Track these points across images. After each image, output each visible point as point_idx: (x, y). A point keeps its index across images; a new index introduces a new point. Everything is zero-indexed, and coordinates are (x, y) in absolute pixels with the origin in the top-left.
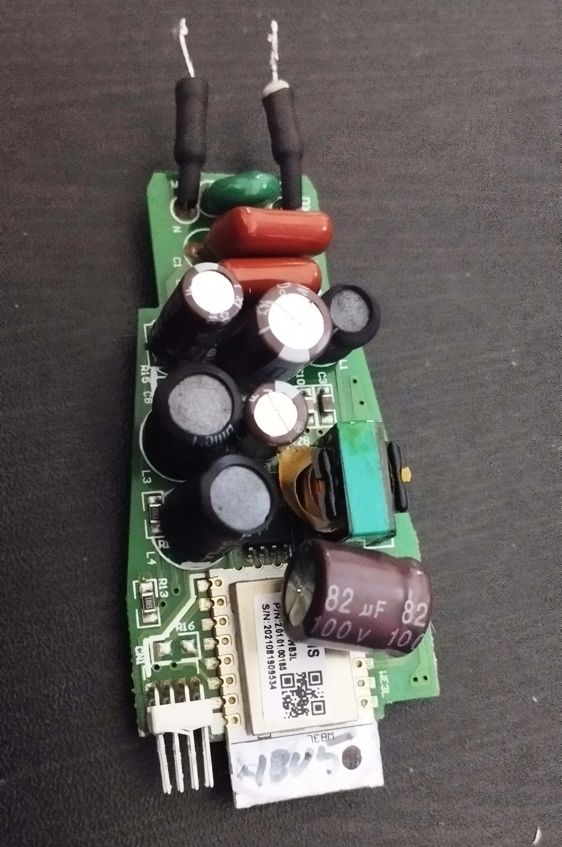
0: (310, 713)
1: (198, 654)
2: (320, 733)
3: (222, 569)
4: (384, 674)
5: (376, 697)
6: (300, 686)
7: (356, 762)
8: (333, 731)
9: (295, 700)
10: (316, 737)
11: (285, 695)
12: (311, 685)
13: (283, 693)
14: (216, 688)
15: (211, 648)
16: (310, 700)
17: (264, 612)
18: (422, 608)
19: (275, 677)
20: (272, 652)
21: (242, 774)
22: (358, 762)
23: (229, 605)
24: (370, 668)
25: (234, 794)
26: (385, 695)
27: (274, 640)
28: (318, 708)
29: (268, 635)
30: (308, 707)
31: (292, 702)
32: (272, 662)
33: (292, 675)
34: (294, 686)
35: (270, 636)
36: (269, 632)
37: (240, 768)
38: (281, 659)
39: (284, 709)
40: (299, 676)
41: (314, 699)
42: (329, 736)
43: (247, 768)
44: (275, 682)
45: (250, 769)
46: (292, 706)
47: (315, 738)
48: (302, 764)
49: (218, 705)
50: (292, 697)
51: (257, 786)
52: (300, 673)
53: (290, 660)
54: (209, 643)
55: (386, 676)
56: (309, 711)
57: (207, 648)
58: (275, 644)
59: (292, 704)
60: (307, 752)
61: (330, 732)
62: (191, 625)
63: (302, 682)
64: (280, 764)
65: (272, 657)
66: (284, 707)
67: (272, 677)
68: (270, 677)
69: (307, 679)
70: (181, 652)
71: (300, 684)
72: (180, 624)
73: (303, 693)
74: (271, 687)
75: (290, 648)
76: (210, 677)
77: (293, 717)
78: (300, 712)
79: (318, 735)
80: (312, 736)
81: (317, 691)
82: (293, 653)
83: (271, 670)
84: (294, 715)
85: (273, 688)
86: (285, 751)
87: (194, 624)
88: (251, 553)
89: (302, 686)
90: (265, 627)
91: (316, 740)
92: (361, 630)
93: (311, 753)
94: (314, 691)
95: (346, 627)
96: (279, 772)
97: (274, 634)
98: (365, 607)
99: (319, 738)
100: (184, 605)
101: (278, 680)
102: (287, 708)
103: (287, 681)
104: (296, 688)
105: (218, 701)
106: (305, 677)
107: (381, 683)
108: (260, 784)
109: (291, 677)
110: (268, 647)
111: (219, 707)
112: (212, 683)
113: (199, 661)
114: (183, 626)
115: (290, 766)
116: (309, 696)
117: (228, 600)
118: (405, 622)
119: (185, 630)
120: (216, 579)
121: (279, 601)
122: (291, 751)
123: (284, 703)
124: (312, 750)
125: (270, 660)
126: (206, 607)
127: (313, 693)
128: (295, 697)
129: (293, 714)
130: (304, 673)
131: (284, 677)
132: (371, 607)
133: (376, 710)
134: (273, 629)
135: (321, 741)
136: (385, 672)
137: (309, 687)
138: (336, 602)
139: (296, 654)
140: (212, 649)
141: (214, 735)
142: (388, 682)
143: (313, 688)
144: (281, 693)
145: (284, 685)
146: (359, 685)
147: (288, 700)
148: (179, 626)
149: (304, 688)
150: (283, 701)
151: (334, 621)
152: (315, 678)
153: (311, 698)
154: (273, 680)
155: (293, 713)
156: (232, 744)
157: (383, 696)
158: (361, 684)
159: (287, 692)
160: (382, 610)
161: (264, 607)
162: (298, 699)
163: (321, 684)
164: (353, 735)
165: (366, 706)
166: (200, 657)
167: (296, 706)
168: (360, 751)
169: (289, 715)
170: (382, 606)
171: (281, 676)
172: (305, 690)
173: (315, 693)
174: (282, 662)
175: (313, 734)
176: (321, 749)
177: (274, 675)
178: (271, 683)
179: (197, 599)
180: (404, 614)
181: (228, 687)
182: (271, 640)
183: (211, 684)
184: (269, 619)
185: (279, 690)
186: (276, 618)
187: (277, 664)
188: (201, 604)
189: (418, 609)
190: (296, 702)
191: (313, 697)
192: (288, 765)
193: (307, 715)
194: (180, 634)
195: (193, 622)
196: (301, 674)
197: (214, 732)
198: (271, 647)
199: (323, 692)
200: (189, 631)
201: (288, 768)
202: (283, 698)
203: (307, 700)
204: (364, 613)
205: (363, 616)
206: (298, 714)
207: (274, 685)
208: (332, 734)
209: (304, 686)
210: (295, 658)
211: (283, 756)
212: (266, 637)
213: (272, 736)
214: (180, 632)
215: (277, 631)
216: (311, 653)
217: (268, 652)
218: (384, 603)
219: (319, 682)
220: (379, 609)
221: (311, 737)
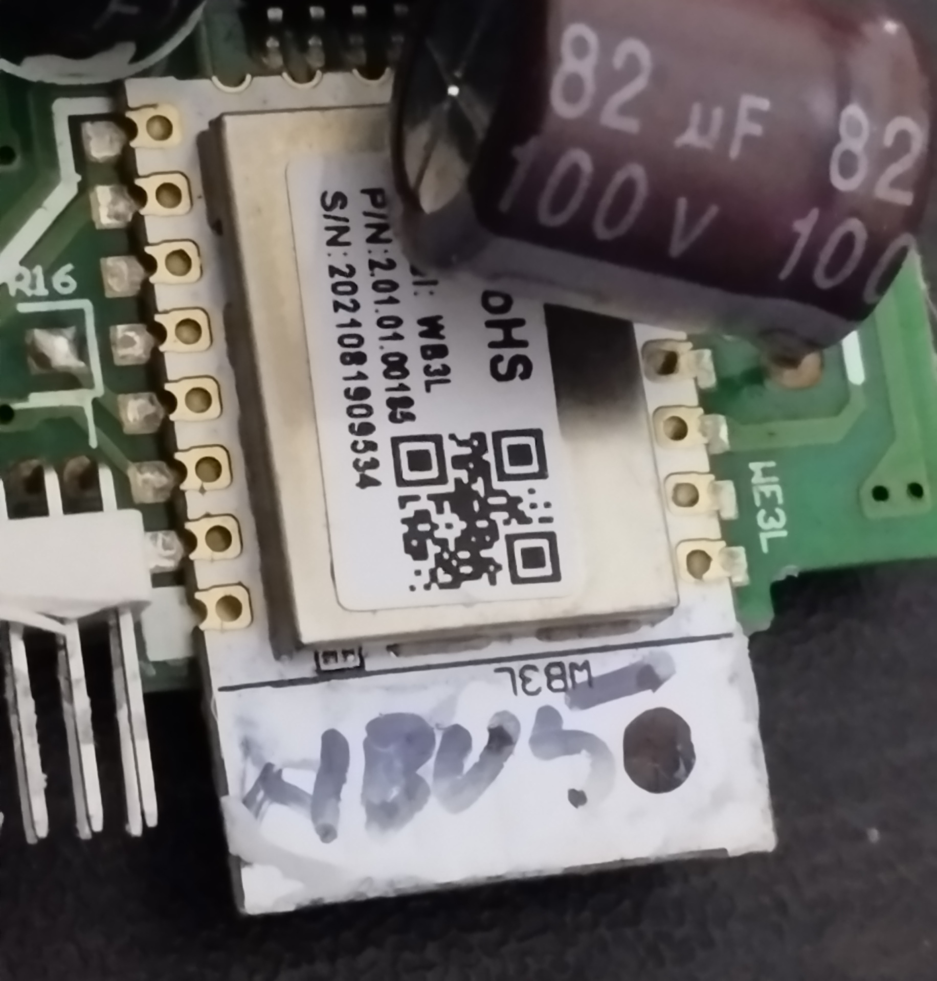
0: (504, 576)
1: (90, 376)
2: (541, 664)
3: (171, 80)
4: (766, 472)
5: (741, 551)
6: (465, 480)
7: (677, 767)
8: (589, 657)
9: (449, 526)
10: (528, 674)
11: (410, 510)
12: (503, 476)
13: (403, 501)
14: (161, 499)
15: (139, 358)
16: (503, 530)
17: (326, 217)
18: (903, 139)
19: (371, 446)
20: (360, 359)
21: (261, 795)
22: (682, 768)
23: (201, 205)
24: (717, 450)
25: (232, 865)
26: (771, 541)
27: (368, 315)
28: (533, 558)
29: (345, 300)
30: (497, 552)
31: (438, 534)
32: (363, 393)
33: (437, 440)
34: (442, 479)
35: (353, 301)
36: (349, 288)
37: (253, 774)
38: (395, 383)
39: (409, 557)
40: (461, 443)
41: (515, 528)
42: (576, 673)
43: (280, 772)
44: (374, 464)
45: (290, 776)
46: (438, 549)
47: (526, 681)
48: (478, 766)
49: (169, 558)
50: (435, 518)
51: (316, 838)
52: (464, 436)
53: (428, 390)
54: (130, 342)
55: (775, 479)
56: (498, 567)
57: (124, 357)
58: (371, 333)
59: (437, 542)
60: (496, 725)
61: (579, 659)
62: (63, 277)
63: (471, 466)
64: (398, 764)
65: (361, 376)
66: (408, 549)
67: (361, 446)
68: (355, 443)
69: (489, 457)
70: (25, 367)
71: (463, 475)
72: (25, 271)
73: (476, 506)
74: (358, 480)
75: (424, 349)
76: (139, 458)
77: (443, 586)
78: (466, 570)
79: (534, 668)
80: (511, 671)
81: (527, 499)
82: (436, 364)
83: (357, 422)
84: (448, 578)
85: (366, 482)
86: (416, 719)
87: (71, 273)
88: (275, 29)
89: (472, 479)
90: (333, 271)
91: (530, 687)
92: (682, 204)
93: (509, 728)
94: (519, 500)
95: (628, 190)
96: (395, 793)
97: (366, 296)
98: (696, 112)
99: (538, 679)
100: (37, 203)
101: (384, 454)
102: (419, 554)
103: (419, 461)
104: (450, 488)
105: (166, 547)
106: (483, 448)
107: (758, 503)
108: (327, 834)
109: (430, 446)
110: (347, 341)
111: (170, 564)
112: (146, 482)
113: (96, 403)
114: (34, 278)
115: (438, 774)
116: (499, 517)
117: (198, 189)
118: (839, 182)
119: (42, 291)
120: (152, 113)
121: (382, 180)
122: (440, 721)
123: (407, 538)
124: (513, 719)
125: (354, 385)
126: (117, 216)
127: (512, 506)
128: (449, 516)
129: (444, 577)
130: (480, 436)
131: (404, 448)
132: (718, 113)
133: (740, 595)
134: (363, 279)
135: (545, 689)
136: (771, 464)
137: (497, 485)
138: (590, 87)
139: (446, 370)
140: (143, 362)
141: (156, 664)
142: (780, 500)
143: (514, 488)
144: (396, 503)
145: (408, 475)
146: (679, 504)
147: (424, 527)
148: (20, 278)
149: (479, 486)
150: (405, 529)
151: (584, 160)
152: (520, 455)
153: (507, 522)
154: (366, 457)
155: (440, 571)
156: (222, 689)
157: (765, 548)
158: (684, 496)
159: (416, 498)
160: (756, 130)
161: (328, 201)
162: (460, 526)
163: (542, 474)
164: (660, 671)
165: (707, 576)
166: (99, 389)
167: (452, 547)
168: (686, 729)
169: (426, 578)
170: (755, 115)
171: (396, 442)
172: (482, 493)
173: (521, 507)
174: (398, 394)
175: (516, 666)
176: (547, 716)
177: (369, 438)
178: (361, 464)
179: (84, 188)
180: (837, 152)
181: (202, 490)
182: (357, 316)
183: (140, 483)
184: (347, 244)
185: (390, 490)
186: (372, 240)
187: (378, 401)
188: (98, 204)
189: (888, 140)
190: (451, 536)
191: (514, 521)
192: (427, 771)
193: (493, 581)
194: (24, 308)
195: (69, 267)
196: (466, 437)
197: (156, 654)
198: (354, 341)
199: (547, 505)
200: (54, 296)
201: (429, 779)
202: (404, 521)
203: (493, 529)
204: (690, 138)
205: (687, 148)
206: (457, 580)
207: (370, 473)
208: (586, 666)
209: (480, 480)
210: (448, 381)
211: (410, 739)
212: (337, 306)
213: (369, 666)
214: (22, 297)
215: (376, 286)
216: (503, 368)
217: (347, 359)
218: (764, 104)
219: (534, 468)
220: (746, 127)
221: (507, 675)
